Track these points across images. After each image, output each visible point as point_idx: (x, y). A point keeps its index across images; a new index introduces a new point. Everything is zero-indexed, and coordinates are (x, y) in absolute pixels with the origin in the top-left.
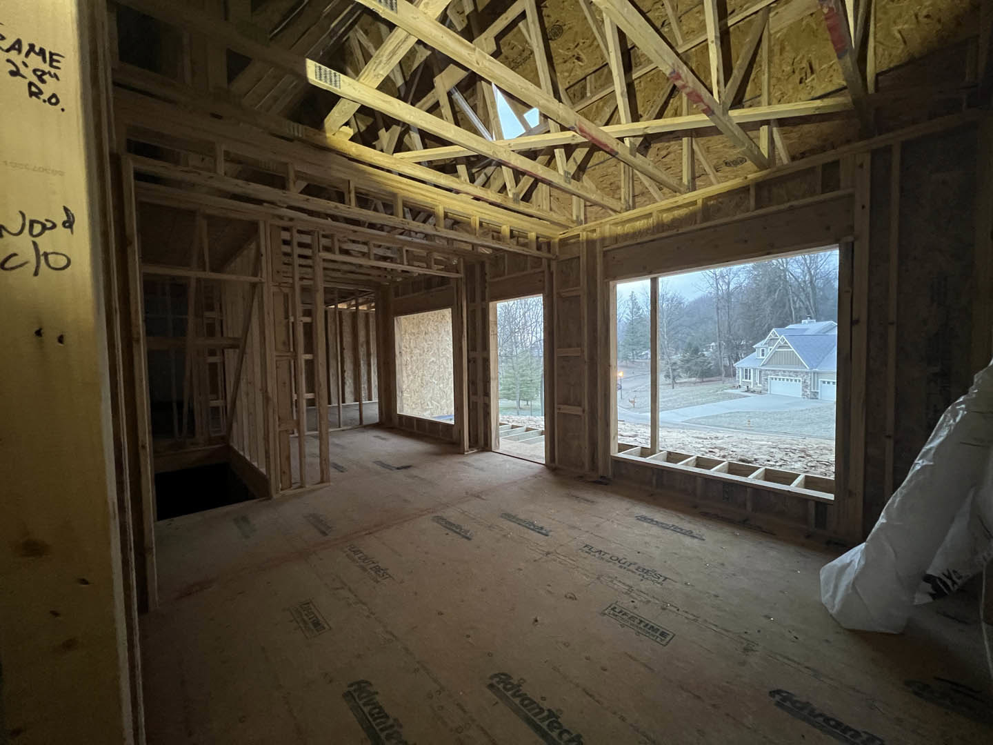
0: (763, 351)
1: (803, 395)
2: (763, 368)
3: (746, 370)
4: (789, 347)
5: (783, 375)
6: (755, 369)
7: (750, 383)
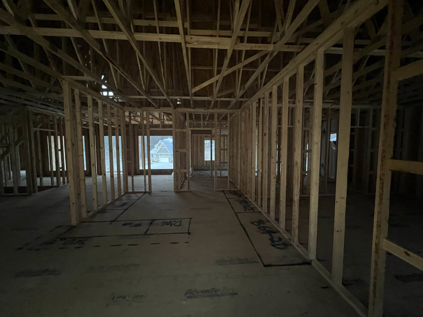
0: (157, 148)
1: (169, 162)
2: (158, 153)
3: (152, 154)
4: (164, 147)
5: (164, 156)
6: (155, 154)
7: (154, 159)
